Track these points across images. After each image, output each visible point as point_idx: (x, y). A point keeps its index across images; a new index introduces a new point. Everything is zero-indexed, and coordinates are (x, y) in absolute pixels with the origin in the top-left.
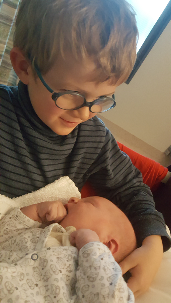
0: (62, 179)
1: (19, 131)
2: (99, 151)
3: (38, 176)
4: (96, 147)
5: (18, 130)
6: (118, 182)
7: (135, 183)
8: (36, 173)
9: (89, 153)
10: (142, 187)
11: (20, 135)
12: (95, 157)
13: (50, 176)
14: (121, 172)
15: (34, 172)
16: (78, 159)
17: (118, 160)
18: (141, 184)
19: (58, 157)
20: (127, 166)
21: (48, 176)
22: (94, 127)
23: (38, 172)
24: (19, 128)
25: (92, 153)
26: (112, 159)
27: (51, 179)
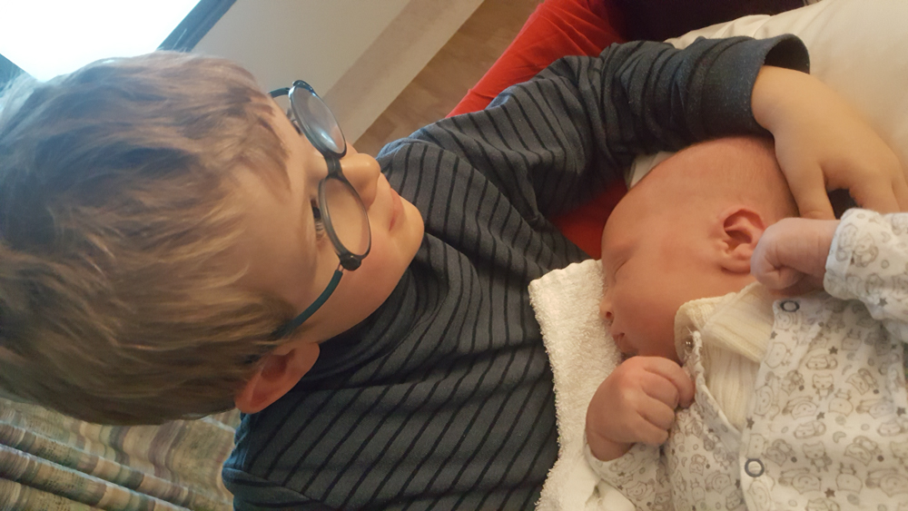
0: (539, 299)
1: (387, 389)
2: (480, 176)
3: (514, 362)
4: (467, 182)
5: (384, 392)
6: (577, 135)
7: (593, 88)
8: (507, 369)
9: (480, 205)
10: (606, 68)
11: (398, 391)
12: (493, 189)
13: (521, 333)
14: (551, 122)
15: (502, 371)
16: (489, 244)
17: (515, 122)
18: (599, 68)
19: (476, 300)
20: (538, 97)
21: (521, 339)
22: (409, 176)
23: (503, 360)
24: (380, 389)
25: (482, 199)
26: (510, 141)
27: (530, 330)
